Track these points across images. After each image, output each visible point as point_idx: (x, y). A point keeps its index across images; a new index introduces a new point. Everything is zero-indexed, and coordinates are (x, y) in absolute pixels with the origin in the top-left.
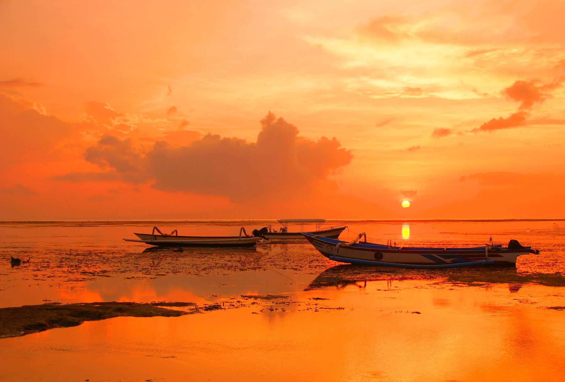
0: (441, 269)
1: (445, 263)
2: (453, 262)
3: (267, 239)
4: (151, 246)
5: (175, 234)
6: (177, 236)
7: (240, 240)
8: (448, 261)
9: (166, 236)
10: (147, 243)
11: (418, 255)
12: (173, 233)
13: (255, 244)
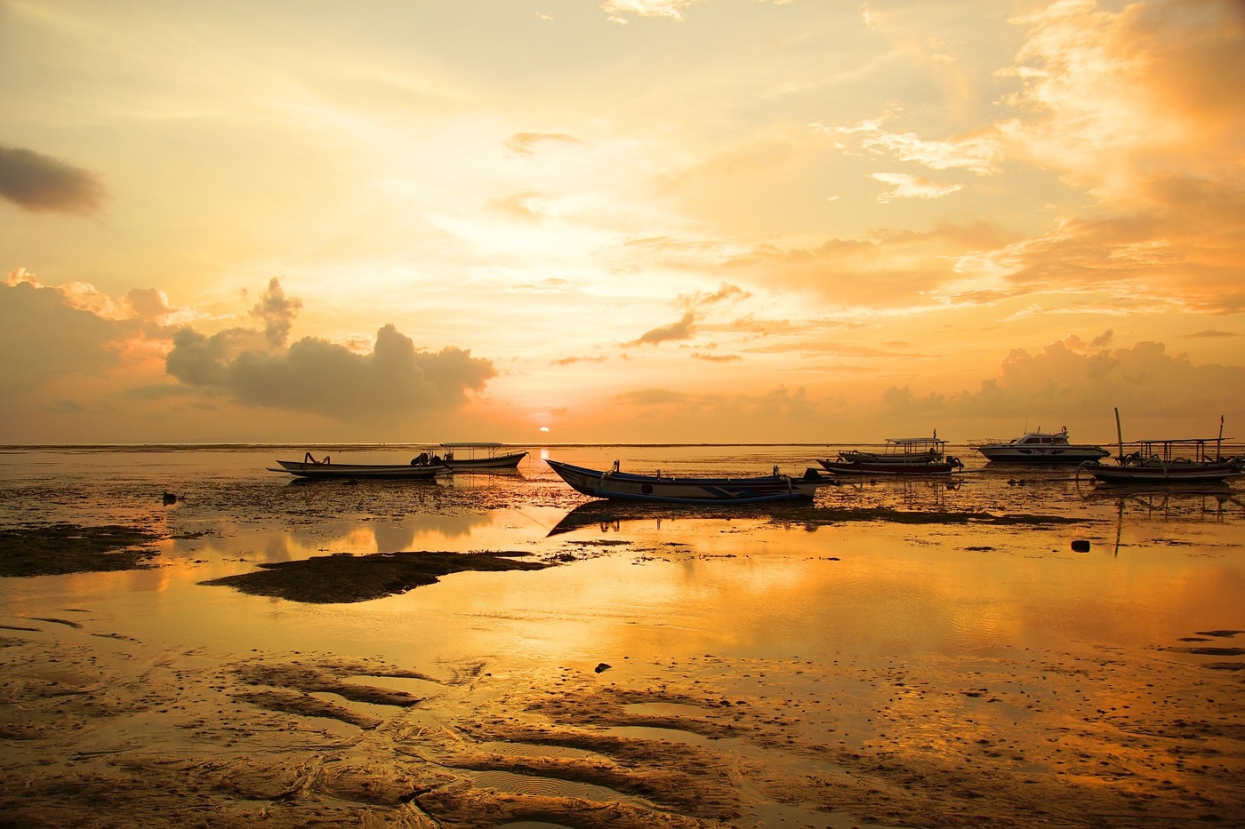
0: (727, 505)
1: (731, 498)
2: (740, 497)
3: (451, 469)
4: (297, 476)
5: (327, 463)
6: (329, 464)
7: (420, 470)
8: (734, 494)
9: (318, 465)
10: (293, 473)
11: (697, 488)
12: (325, 460)
13: (435, 474)
